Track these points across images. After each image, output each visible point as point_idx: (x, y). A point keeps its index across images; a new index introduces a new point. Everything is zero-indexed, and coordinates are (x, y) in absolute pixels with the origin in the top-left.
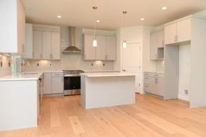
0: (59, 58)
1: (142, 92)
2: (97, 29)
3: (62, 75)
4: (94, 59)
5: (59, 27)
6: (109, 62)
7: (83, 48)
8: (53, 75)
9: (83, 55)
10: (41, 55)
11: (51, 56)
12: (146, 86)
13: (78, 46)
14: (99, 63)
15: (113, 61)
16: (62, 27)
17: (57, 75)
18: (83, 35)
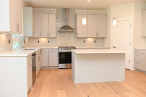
0: (55, 36)
1: (132, 68)
2: (86, 9)
3: (57, 50)
4: (86, 37)
5: (55, 9)
6: (100, 39)
7: (76, 27)
8: (50, 51)
9: (76, 33)
10: (41, 34)
11: (49, 34)
12: (136, 62)
13: (71, 25)
14: (90, 40)
15: (104, 38)
16: (58, 9)
17: (53, 50)
18: (76, 15)
